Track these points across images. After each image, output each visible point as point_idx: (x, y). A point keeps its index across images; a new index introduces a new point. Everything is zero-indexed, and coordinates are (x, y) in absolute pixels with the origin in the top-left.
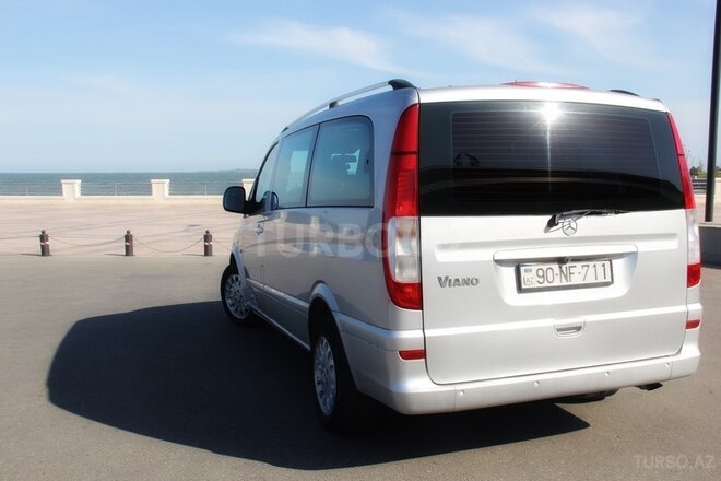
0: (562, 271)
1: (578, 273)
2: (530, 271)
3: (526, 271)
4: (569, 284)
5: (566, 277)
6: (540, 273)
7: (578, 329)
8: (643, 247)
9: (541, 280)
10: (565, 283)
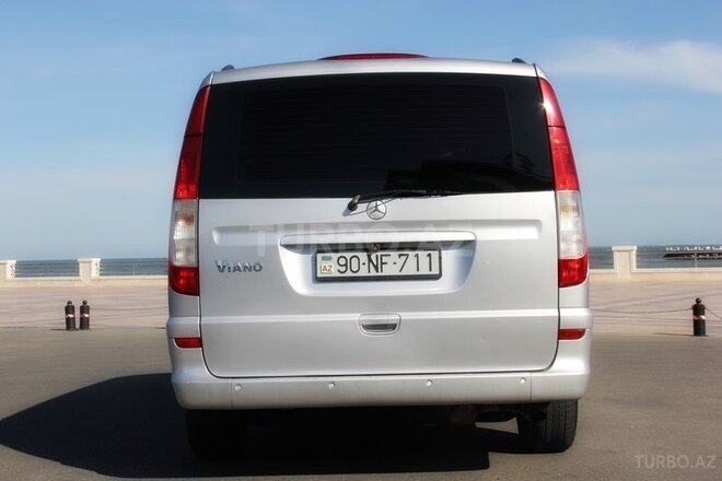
0: (370, 260)
1: (393, 263)
2: (330, 258)
3: (324, 259)
4: (380, 274)
5: (376, 268)
6: (342, 261)
7: (393, 327)
8: (483, 235)
9: (343, 269)
10: (373, 273)
